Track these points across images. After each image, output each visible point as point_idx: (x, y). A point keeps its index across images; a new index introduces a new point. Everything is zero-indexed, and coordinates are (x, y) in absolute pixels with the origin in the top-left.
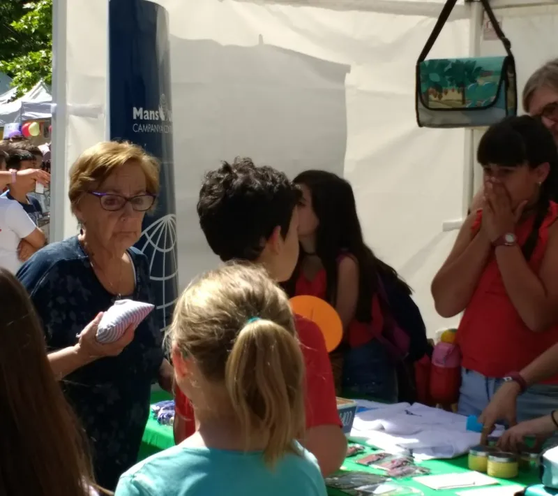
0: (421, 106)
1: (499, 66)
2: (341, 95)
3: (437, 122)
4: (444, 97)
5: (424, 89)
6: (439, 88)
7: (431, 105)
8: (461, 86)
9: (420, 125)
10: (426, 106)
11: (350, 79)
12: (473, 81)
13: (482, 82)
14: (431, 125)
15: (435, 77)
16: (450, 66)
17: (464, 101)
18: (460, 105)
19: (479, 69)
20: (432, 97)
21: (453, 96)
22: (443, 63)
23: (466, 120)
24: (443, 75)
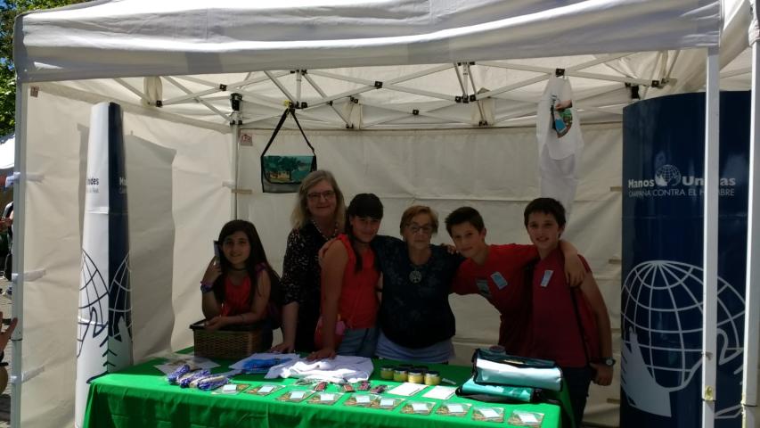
0: (264, 180)
1: (310, 161)
3: (274, 190)
4: (279, 177)
5: (267, 171)
6: (275, 172)
7: (271, 180)
8: (289, 171)
9: (264, 191)
10: (269, 181)
12: (296, 168)
13: (300, 169)
14: (270, 192)
15: (273, 165)
16: (281, 160)
17: (290, 178)
18: (288, 181)
19: (299, 162)
20: (271, 176)
21: (284, 176)
22: (277, 158)
23: (291, 189)
24: (277, 164)
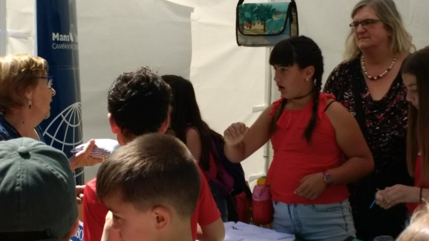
0: (239, 33)
1: (286, 8)
2: (188, 26)
3: (249, 43)
4: (253, 28)
5: (241, 22)
6: (250, 22)
7: (245, 32)
8: (263, 20)
9: (239, 44)
10: (242, 33)
11: (193, 15)
12: (271, 17)
13: (275, 18)
15: (248, 15)
16: (256, 8)
17: (265, 30)
18: (262, 32)
19: (274, 10)
20: (245, 27)
21: (258, 27)
22: (252, 6)
23: (266, 42)
24: (252, 13)
